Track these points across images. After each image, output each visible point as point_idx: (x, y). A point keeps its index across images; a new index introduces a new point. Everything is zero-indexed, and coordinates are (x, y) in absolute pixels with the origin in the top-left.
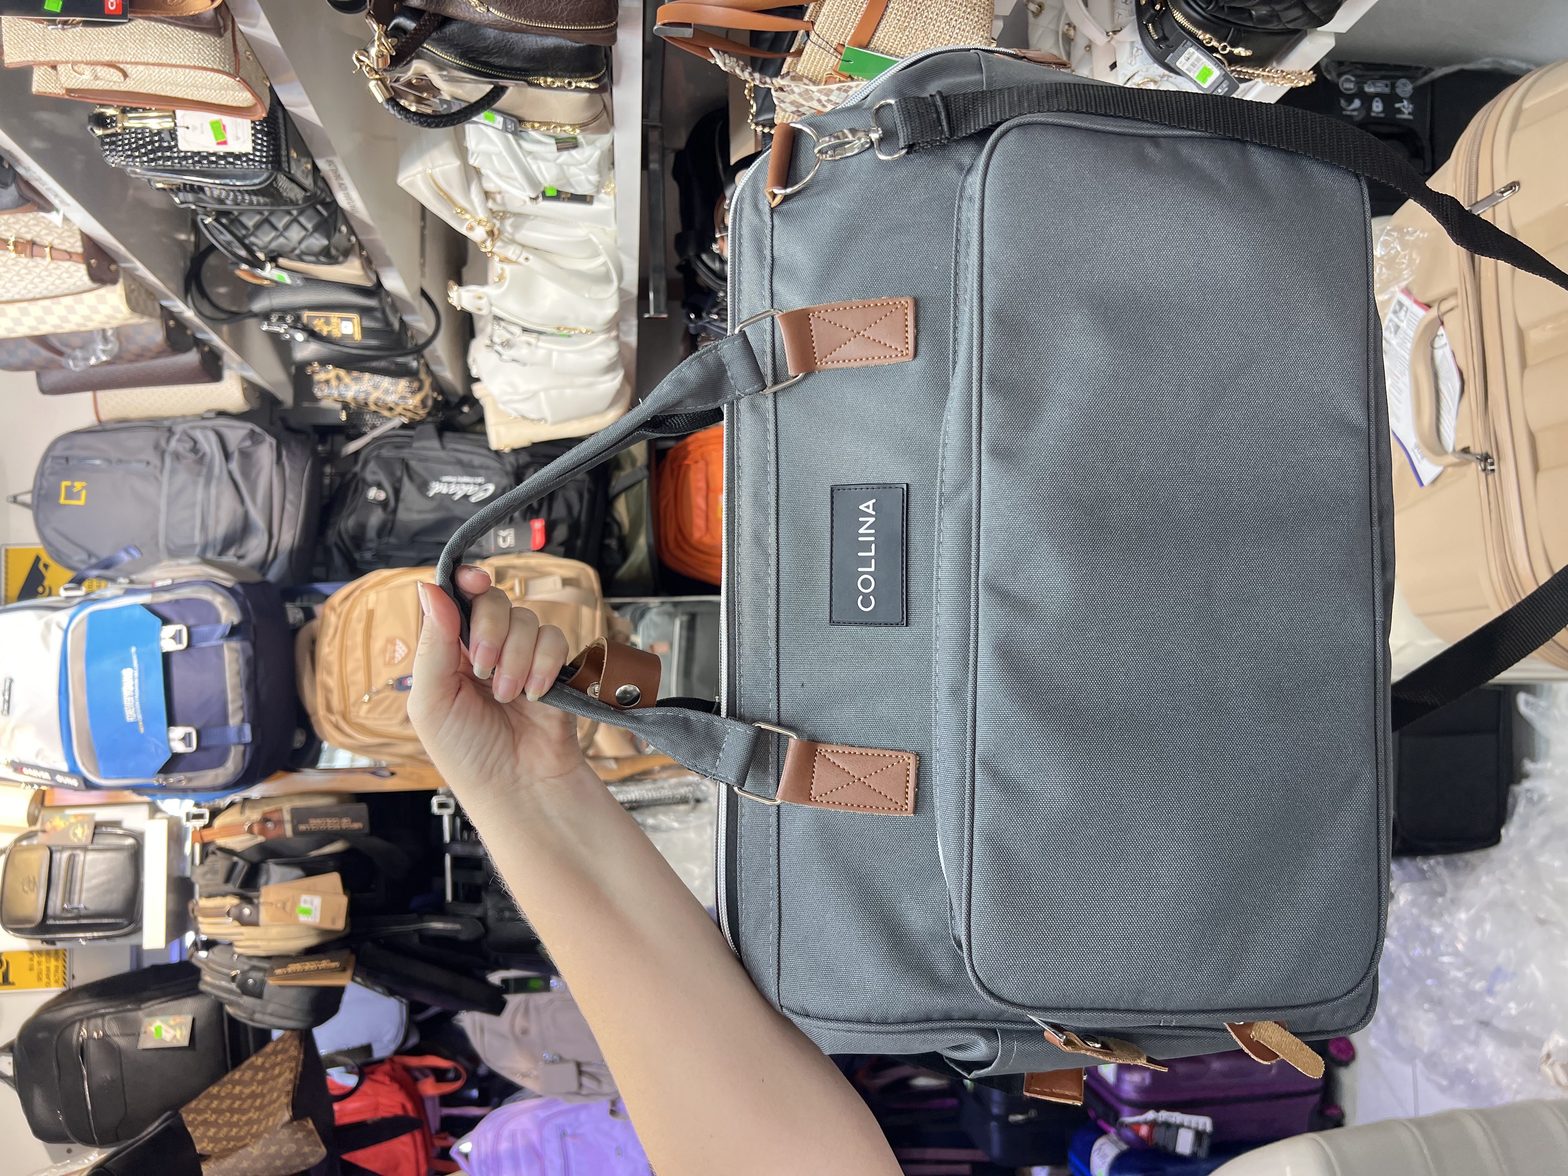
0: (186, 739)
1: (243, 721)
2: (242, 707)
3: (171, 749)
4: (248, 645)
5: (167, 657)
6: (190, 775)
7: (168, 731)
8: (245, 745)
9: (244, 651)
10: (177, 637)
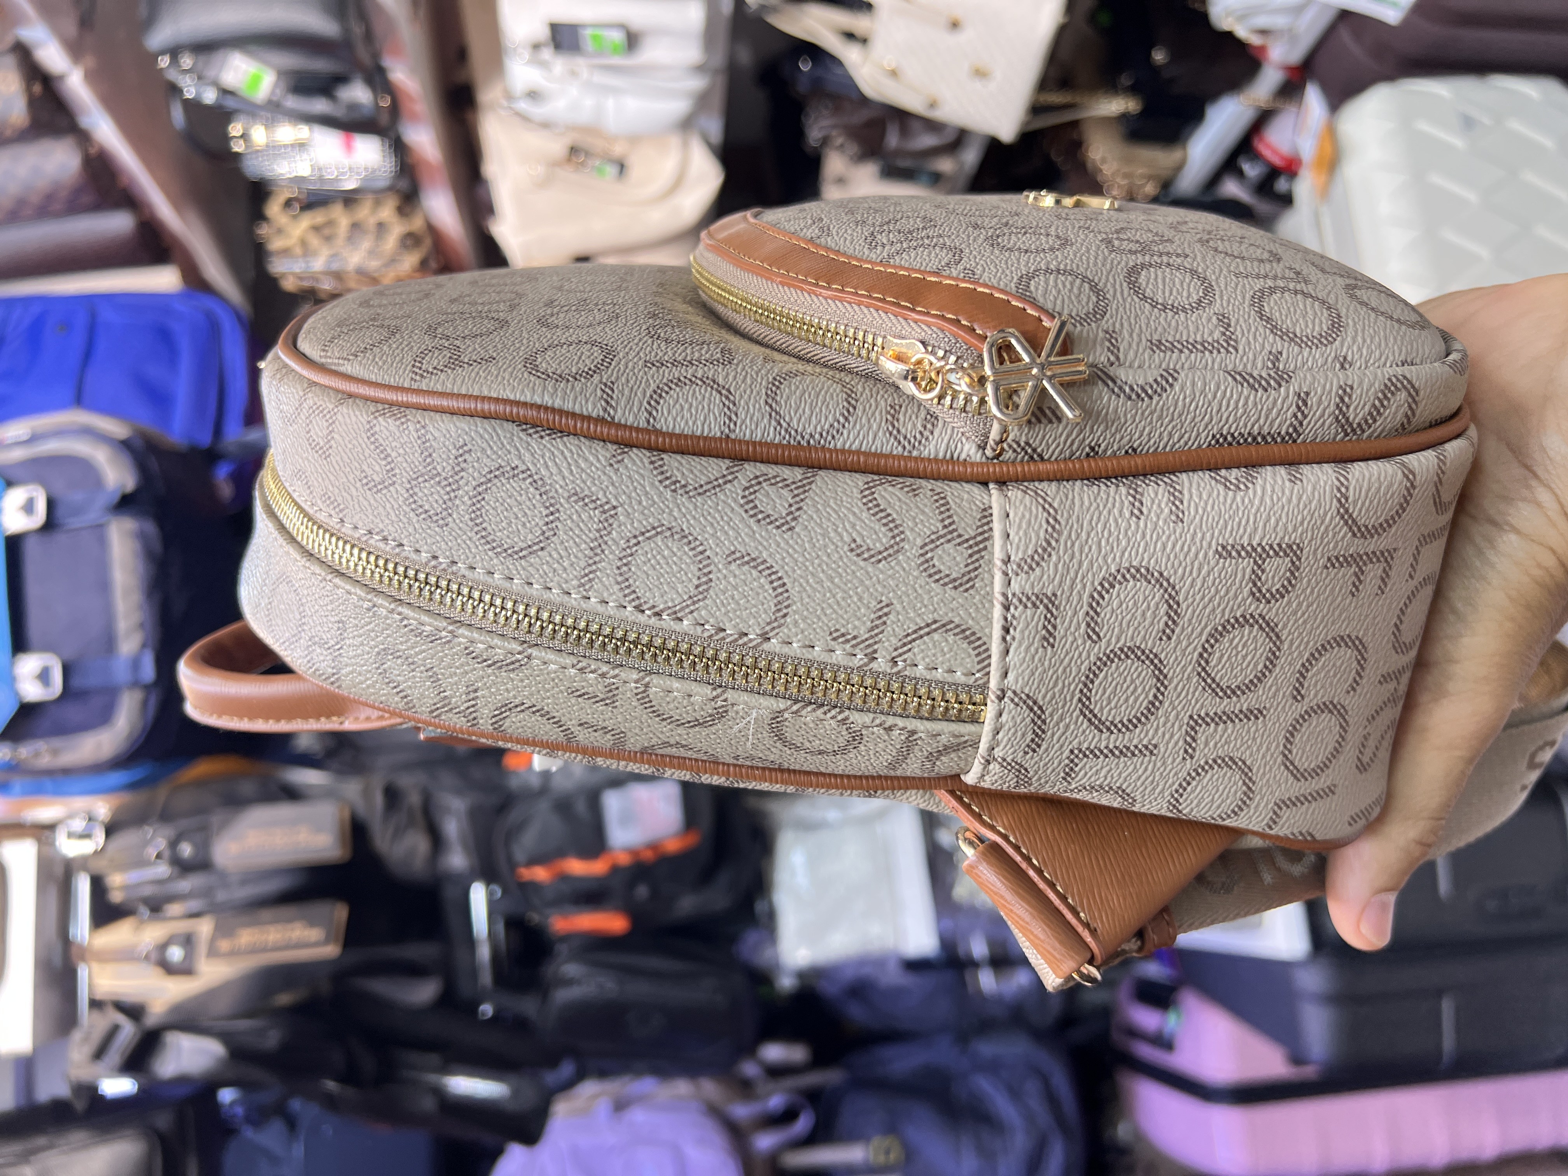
0: (44, 676)
1: (144, 646)
2: (142, 625)
3: (17, 694)
4: (151, 528)
5: (14, 543)
6: (57, 742)
7: (12, 664)
8: (147, 688)
9: (142, 536)
10: (29, 507)
